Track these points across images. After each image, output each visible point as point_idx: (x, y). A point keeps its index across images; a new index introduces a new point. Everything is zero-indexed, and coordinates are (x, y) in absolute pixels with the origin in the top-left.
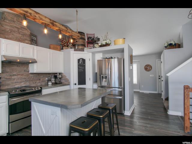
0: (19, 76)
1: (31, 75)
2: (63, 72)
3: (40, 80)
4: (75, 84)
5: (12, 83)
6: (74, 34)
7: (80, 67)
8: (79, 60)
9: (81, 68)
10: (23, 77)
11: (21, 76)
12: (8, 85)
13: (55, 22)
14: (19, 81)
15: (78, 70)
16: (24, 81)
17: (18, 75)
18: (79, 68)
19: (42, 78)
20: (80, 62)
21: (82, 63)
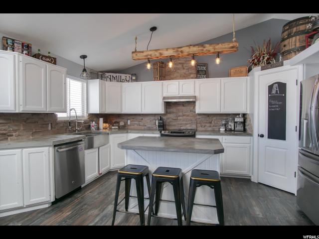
0: (184, 117)
1: (198, 117)
2: (248, 112)
3: (211, 123)
4: (262, 136)
5: (178, 124)
6: (221, 48)
7: (273, 102)
8: (270, 88)
9: (274, 105)
10: (189, 118)
11: (188, 117)
12: (174, 126)
13: (181, 47)
14: (184, 123)
15: (269, 108)
16: (190, 124)
17: (183, 115)
18: (270, 104)
19: (215, 120)
20: (274, 92)
21: (277, 93)
